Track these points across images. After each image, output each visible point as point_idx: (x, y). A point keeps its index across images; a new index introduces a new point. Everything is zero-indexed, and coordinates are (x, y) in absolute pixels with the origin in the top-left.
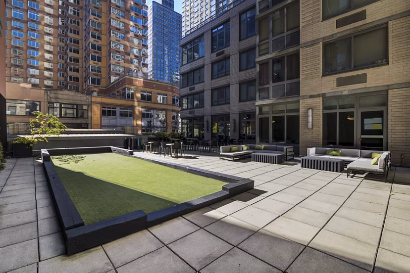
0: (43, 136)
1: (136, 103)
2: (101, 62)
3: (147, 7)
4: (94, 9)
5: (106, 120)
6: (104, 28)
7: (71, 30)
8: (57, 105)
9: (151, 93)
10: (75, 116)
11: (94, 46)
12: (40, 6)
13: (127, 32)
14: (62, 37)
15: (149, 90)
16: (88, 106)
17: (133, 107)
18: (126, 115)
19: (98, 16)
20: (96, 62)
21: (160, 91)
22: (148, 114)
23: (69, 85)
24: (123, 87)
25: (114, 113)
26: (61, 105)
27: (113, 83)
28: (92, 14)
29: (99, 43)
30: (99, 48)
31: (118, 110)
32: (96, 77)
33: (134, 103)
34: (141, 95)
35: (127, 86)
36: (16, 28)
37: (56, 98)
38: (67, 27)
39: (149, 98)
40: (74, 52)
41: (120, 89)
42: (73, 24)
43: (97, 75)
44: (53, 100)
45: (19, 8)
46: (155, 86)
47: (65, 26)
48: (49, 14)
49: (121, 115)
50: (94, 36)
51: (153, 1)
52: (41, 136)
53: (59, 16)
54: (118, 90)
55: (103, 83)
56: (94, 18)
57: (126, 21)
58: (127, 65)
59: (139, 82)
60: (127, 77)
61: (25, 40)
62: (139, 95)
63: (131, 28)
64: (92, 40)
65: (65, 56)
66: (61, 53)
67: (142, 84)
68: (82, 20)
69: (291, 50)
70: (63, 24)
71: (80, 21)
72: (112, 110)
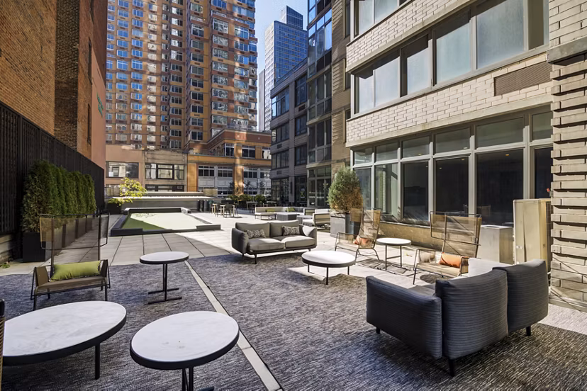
0: (129, 198)
1: (238, 161)
2: (202, 112)
3: (256, 40)
4: (195, 53)
5: (203, 182)
6: (206, 73)
7: (173, 77)
8: (154, 166)
9: (254, 147)
10: (171, 177)
11: (195, 96)
12: (144, 54)
13: (231, 75)
14: (165, 85)
15: (253, 144)
16: (184, 165)
17: (233, 166)
18: (225, 175)
19: (199, 60)
20: (197, 113)
21: (265, 145)
22: (250, 173)
23: (171, 140)
24: (222, 143)
25: (212, 173)
26: (157, 166)
27: (214, 136)
28: (194, 59)
29: (201, 90)
30: (201, 97)
31: (216, 169)
32: (197, 131)
33: (235, 161)
34: (243, 150)
35: (226, 141)
36: (121, 81)
37: (153, 159)
38: (169, 74)
39: (252, 154)
40: (177, 102)
41: (220, 145)
42: (175, 70)
43: (198, 128)
44: (150, 161)
45: (123, 58)
46: (259, 138)
47: (168, 72)
48: (152, 61)
49: (220, 175)
50: (195, 84)
51: (275, 22)
52: (127, 197)
53: (162, 61)
54: (217, 146)
55: (205, 137)
56: (196, 63)
57: (230, 62)
58: (231, 115)
59: (242, 135)
60: (226, 130)
61: (129, 92)
62: (240, 152)
63: (236, 70)
64: (193, 88)
65: (168, 107)
66: (164, 104)
67: (245, 138)
68: (184, 63)
69: (327, 116)
70: (166, 70)
71: (183, 66)
72: (209, 169)
